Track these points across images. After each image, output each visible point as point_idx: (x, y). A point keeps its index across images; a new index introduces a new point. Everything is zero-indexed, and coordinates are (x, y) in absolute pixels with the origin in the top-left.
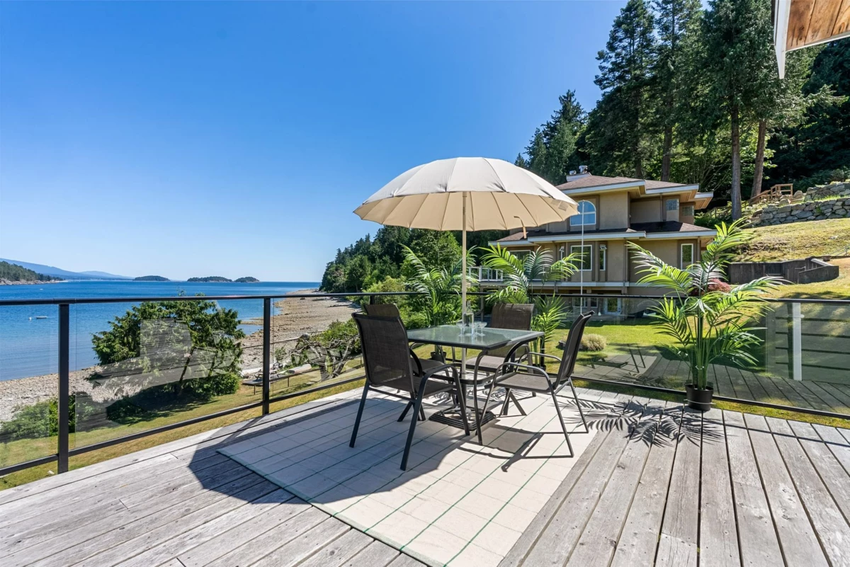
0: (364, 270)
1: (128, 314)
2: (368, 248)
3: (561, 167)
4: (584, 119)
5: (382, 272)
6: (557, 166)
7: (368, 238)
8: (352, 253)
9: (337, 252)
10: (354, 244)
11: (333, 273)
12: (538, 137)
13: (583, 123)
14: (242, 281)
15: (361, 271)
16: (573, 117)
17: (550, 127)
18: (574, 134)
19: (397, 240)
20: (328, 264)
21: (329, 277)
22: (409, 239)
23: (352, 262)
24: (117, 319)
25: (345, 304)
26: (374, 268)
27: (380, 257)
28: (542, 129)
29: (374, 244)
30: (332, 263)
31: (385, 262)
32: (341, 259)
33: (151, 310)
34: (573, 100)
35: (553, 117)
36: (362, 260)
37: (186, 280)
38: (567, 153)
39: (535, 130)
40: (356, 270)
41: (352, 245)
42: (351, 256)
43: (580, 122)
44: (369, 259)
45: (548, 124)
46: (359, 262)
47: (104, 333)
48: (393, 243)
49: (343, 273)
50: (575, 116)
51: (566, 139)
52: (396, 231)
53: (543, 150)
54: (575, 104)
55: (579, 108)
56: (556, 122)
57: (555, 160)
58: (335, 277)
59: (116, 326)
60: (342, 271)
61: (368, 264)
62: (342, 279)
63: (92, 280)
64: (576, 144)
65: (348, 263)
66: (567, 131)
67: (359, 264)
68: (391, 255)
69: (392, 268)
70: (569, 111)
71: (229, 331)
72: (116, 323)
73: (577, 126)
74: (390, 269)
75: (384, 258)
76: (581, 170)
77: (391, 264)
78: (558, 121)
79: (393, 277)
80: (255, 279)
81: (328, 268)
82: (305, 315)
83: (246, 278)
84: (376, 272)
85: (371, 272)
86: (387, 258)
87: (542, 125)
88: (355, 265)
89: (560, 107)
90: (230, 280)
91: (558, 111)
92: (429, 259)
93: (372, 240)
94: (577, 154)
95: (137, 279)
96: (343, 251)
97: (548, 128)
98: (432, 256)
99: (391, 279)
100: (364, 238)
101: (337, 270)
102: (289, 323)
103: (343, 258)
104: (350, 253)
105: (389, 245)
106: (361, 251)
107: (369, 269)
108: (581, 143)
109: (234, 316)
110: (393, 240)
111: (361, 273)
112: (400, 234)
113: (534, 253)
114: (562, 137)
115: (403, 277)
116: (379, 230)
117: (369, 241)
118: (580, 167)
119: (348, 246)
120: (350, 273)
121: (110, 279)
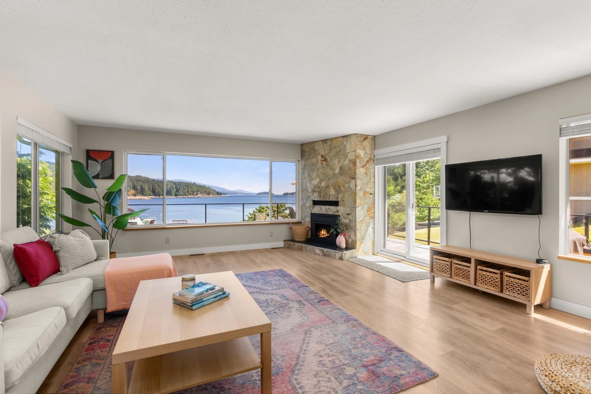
1: (254, 211)
2: (393, 170)
24: (250, 214)
37: (282, 194)
44: (393, 179)
59: (249, 217)
72: (249, 216)
95: (259, 194)
121: (246, 194)
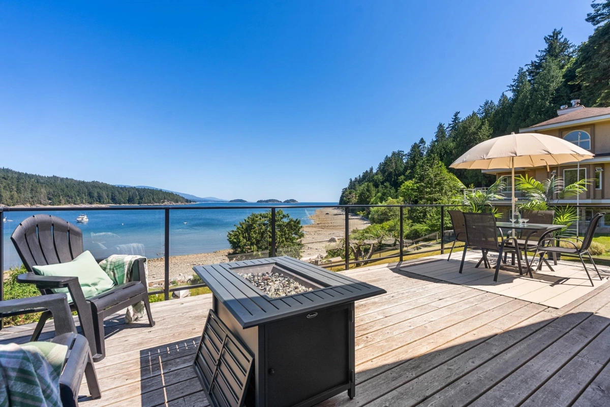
0: (370, 193)
2: (372, 177)
3: (547, 100)
4: (572, 53)
5: (384, 194)
6: (543, 99)
7: (371, 169)
8: (360, 181)
9: (349, 181)
10: (361, 175)
11: (347, 196)
12: (521, 75)
13: (571, 57)
14: (287, 202)
15: (368, 194)
16: (559, 53)
17: (535, 66)
18: (562, 67)
19: (394, 170)
20: (343, 189)
21: (345, 198)
22: (404, 170)
23: (361, 188)
25: (356, 217)
26: (378, 192)
27: (382, 183)
28: (525, 69)
29: (377, 174)
30: (346, 189)
31: (386, 187)
32: (353, 185)
33: (257, 219)
34: (559, 37)
35: (537, 56)
36: (368, 186)
38: (553, 86)
39: (518, 69)
40: (364, 193)
41: (360, 176)
42: (359, 183)
43: (568, 56)
44: (374, 185)
45: (532, 63)
46: (366, 187)
47: (233, 231)
48: (391, 172)
49: (354, 196)
50: (562, 51)
51: (552, 73)
52: (393, 164)
53: (528, 86)
54: (562, 40)
55: (566, 43)
56: (541, 60)
57: (541, 94)
58: (349, 199)
59: (239, 227)
60: (353, 194)
61: (372, 188)
62: (354, 199)
63: (209, 202)
64: (564, 77)
65: (357, 189)
66: (554, 67)
67: (367, 189)
68: (389, 181)
69: (392, 191)
70: (555, 48)
71: (296, 232)
72: (239, 225)
73: (564, 60)
74: (390, 192)
75: (385, 184)
76: (573, 104)
77: (391, 188)
78: (544, 59)
79: (392, 198)
80: (295, 201)
81: (344, 193)
82: (330, 224)
83: (290, 200)
84: (379, 194)
85: (376, 195)
86: (387, 184)
87: (527, 65)
88: (363, 189)
89: (546, 46)
90: (281, 202)
91: (544, 49)
92: (425, 184)
93: (375, 171)
94: (565, 86)
95: (231, 201)
96: (353, 179)
97: (532, 66)
98: (428, 182)
99: (392, 199)
100: (369, 170)
101: (350, 193)
102: (320, 229)
103: (354, 185)
104: (358, 181)
105: (389, 174)
106: (366, 180)
107: (374, 193)
108: (570, 76)
109: (299, 223)
110: (391, 170)
111: (368, 195)
112: (396, 166)
113: (549, 180)
114: (549, 73)
115: (400, 198)
116: (380, 163)
117: (372, 172)
118: (572, 101)
119: (357, 176)
120: (360, 195)
121: (218, 201)
